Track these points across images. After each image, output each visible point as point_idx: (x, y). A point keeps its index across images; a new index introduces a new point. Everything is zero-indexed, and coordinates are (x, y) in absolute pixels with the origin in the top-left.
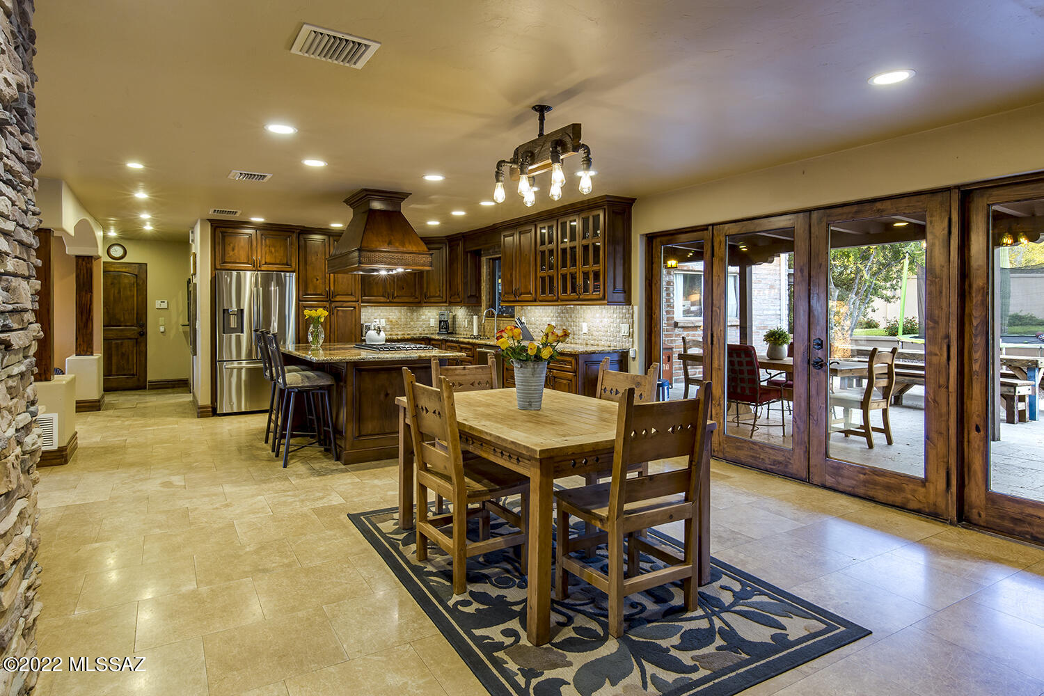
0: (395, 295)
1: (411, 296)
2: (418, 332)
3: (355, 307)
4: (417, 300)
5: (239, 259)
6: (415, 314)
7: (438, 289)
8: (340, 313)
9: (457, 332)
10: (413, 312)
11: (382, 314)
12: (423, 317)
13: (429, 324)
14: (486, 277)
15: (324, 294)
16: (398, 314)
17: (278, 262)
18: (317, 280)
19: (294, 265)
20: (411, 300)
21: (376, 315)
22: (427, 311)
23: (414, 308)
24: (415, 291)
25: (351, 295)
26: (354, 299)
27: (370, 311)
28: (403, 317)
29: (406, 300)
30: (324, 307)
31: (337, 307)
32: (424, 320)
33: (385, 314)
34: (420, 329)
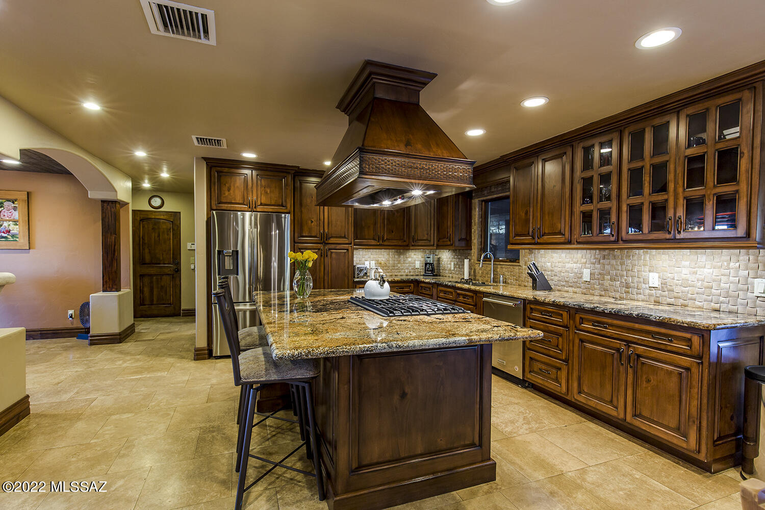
0: (385, 239)
1: (400, 239)
2: (404, 274)
3: (348, 250)
4: (405, 243)
5: (235, 200)
6: (402, 256)
7: (425, 233)
8: (334, 255)
9: (441, 274)
10: (400, 254)
11: (372, 256)
12: (410, 259)
13: (415, 266)
14: (478, 220)
15: (318, 236)
16: (386, 256)
17: (273, 203)
18: (312, 222)
19: (289, 206)
20: (400, 243)
21: (366, 257)
22: (413, 254)
23: (401, 250)
24: (404, 234)
25: (345, 237)
26: (347, 242)
27: (361, 253)
28: (391, 259)
29: (395, 243)
30: (319, 249)
31: (330, 249)
32: (410, 263)
33: (375, 256)
34: (406, 271)
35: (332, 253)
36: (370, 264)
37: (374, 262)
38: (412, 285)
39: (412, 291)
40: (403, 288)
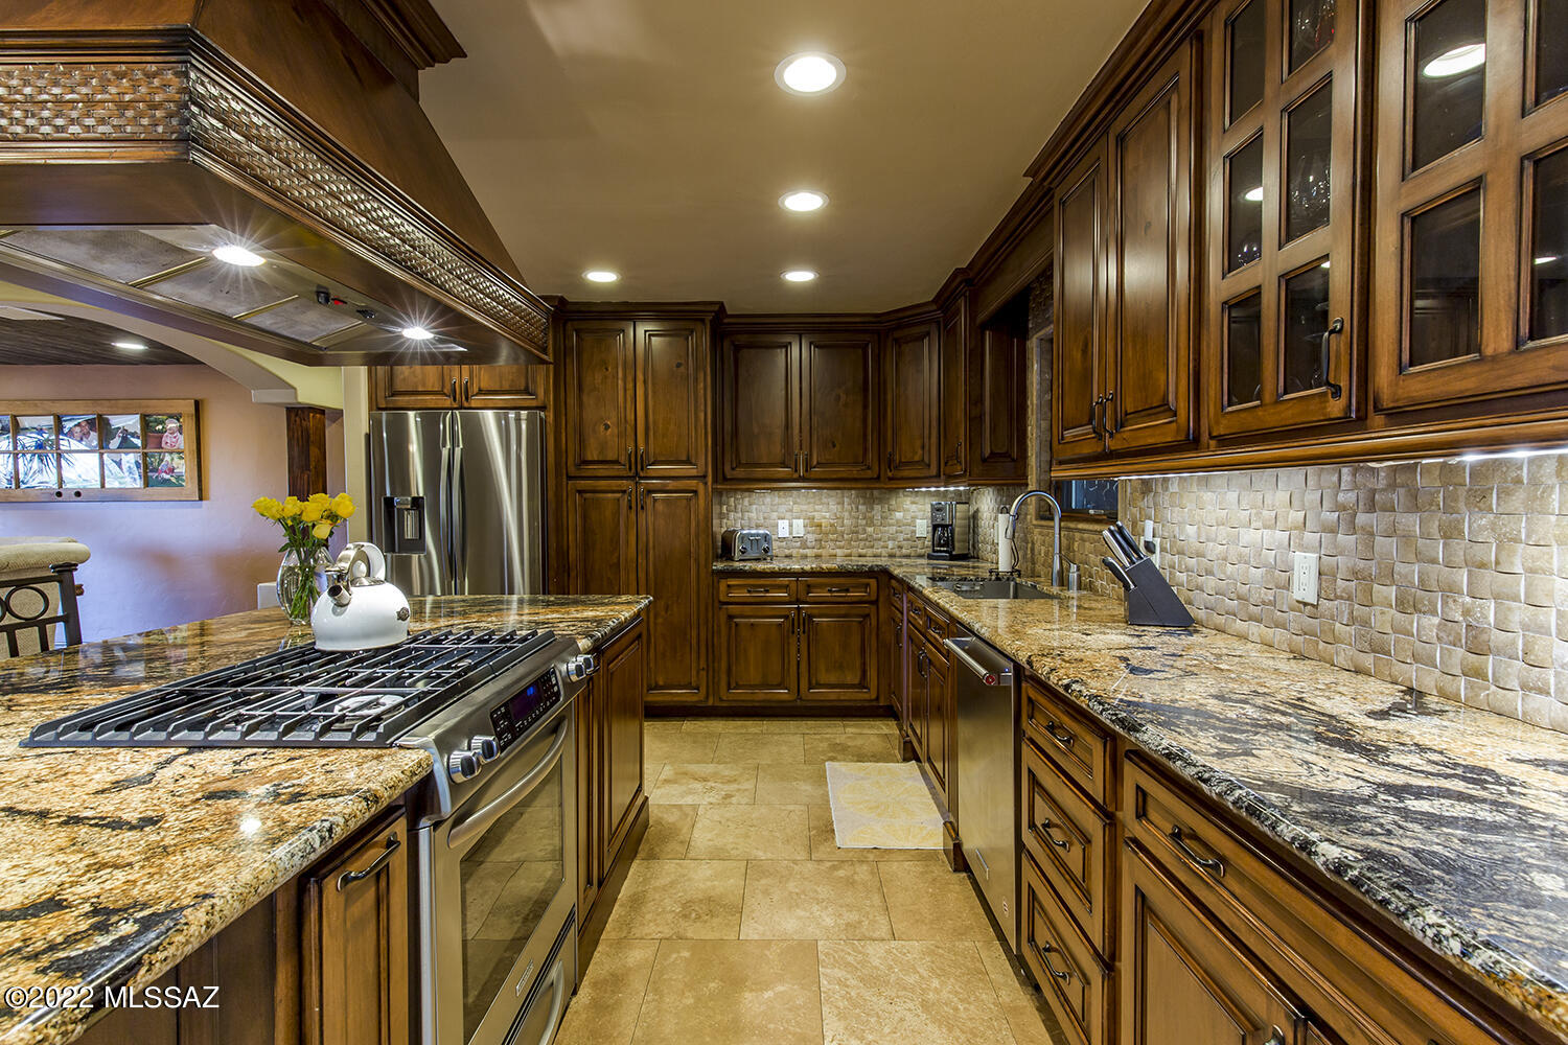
0: (815, 463)
1: (856, 463)
2: (884, 552)
3: (695, 492)
4: (869, 474)
5: (424, 385)
6: (877, 507)
7: (918, 443)
8: (660, 507)
9: (981, 554)
10: (871, 502)
11: (796, 508)
12: (899, 515)
13: (914, 532)
14: (1040, 397)
15: (623, 459)
16: (834, 507)
17: (506, 387)
18: (607, 427)
19: (541, 392)
20: (855, 472)
21: (782, 509)
22: (908, 500)
23: (876, 493)
24: (865, 450)
25: (688, 462)
26: (694, 472)
27: (768, 500)
28: (846, 514)
29: (842, 471)
30: (624, 492)
31: (650, 492)
32: (899, 523)
33: (805, 507)
34: (890, 544)
35: (655, 500)
36: (791, 525)
37: (800, 522)
38: (873, 582)
39: (873, 598)
40: (847, 591)
